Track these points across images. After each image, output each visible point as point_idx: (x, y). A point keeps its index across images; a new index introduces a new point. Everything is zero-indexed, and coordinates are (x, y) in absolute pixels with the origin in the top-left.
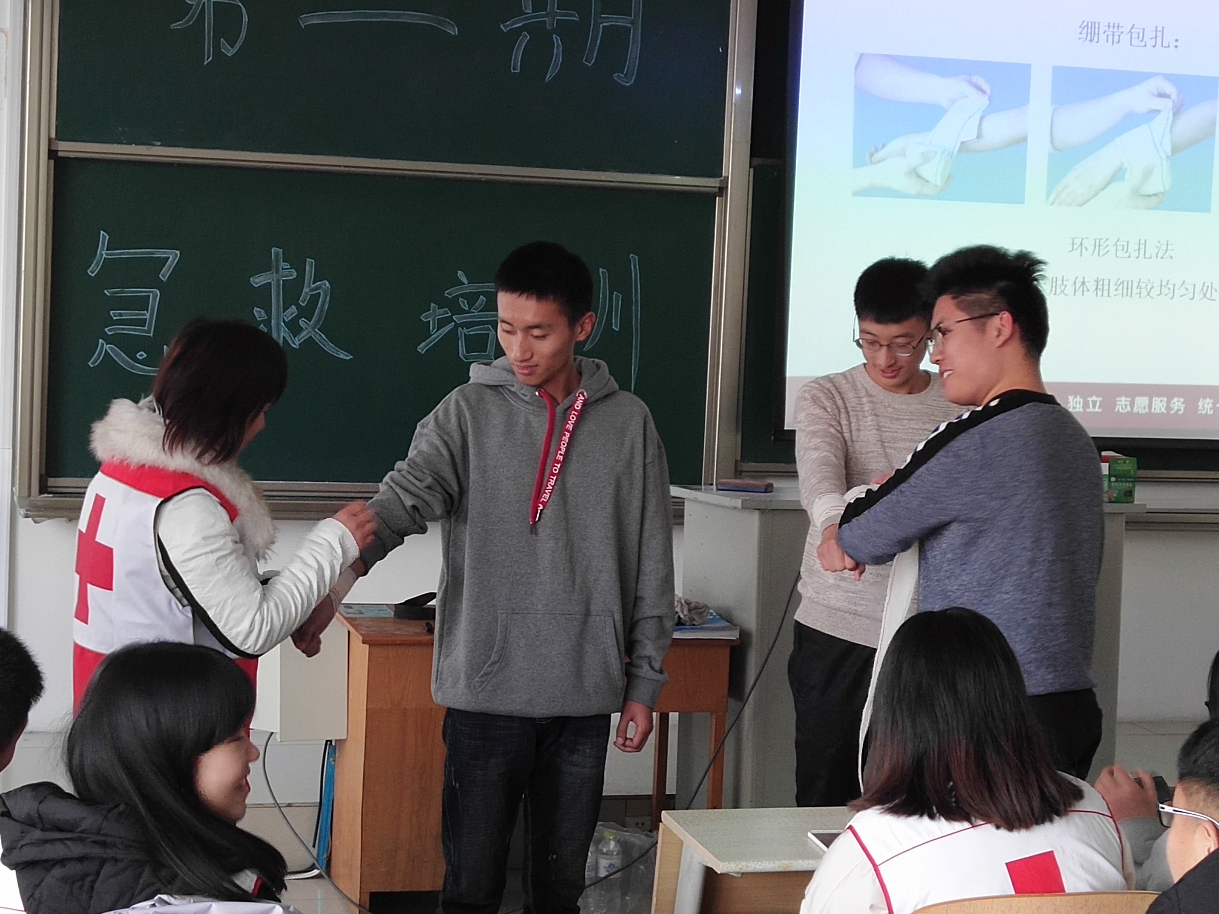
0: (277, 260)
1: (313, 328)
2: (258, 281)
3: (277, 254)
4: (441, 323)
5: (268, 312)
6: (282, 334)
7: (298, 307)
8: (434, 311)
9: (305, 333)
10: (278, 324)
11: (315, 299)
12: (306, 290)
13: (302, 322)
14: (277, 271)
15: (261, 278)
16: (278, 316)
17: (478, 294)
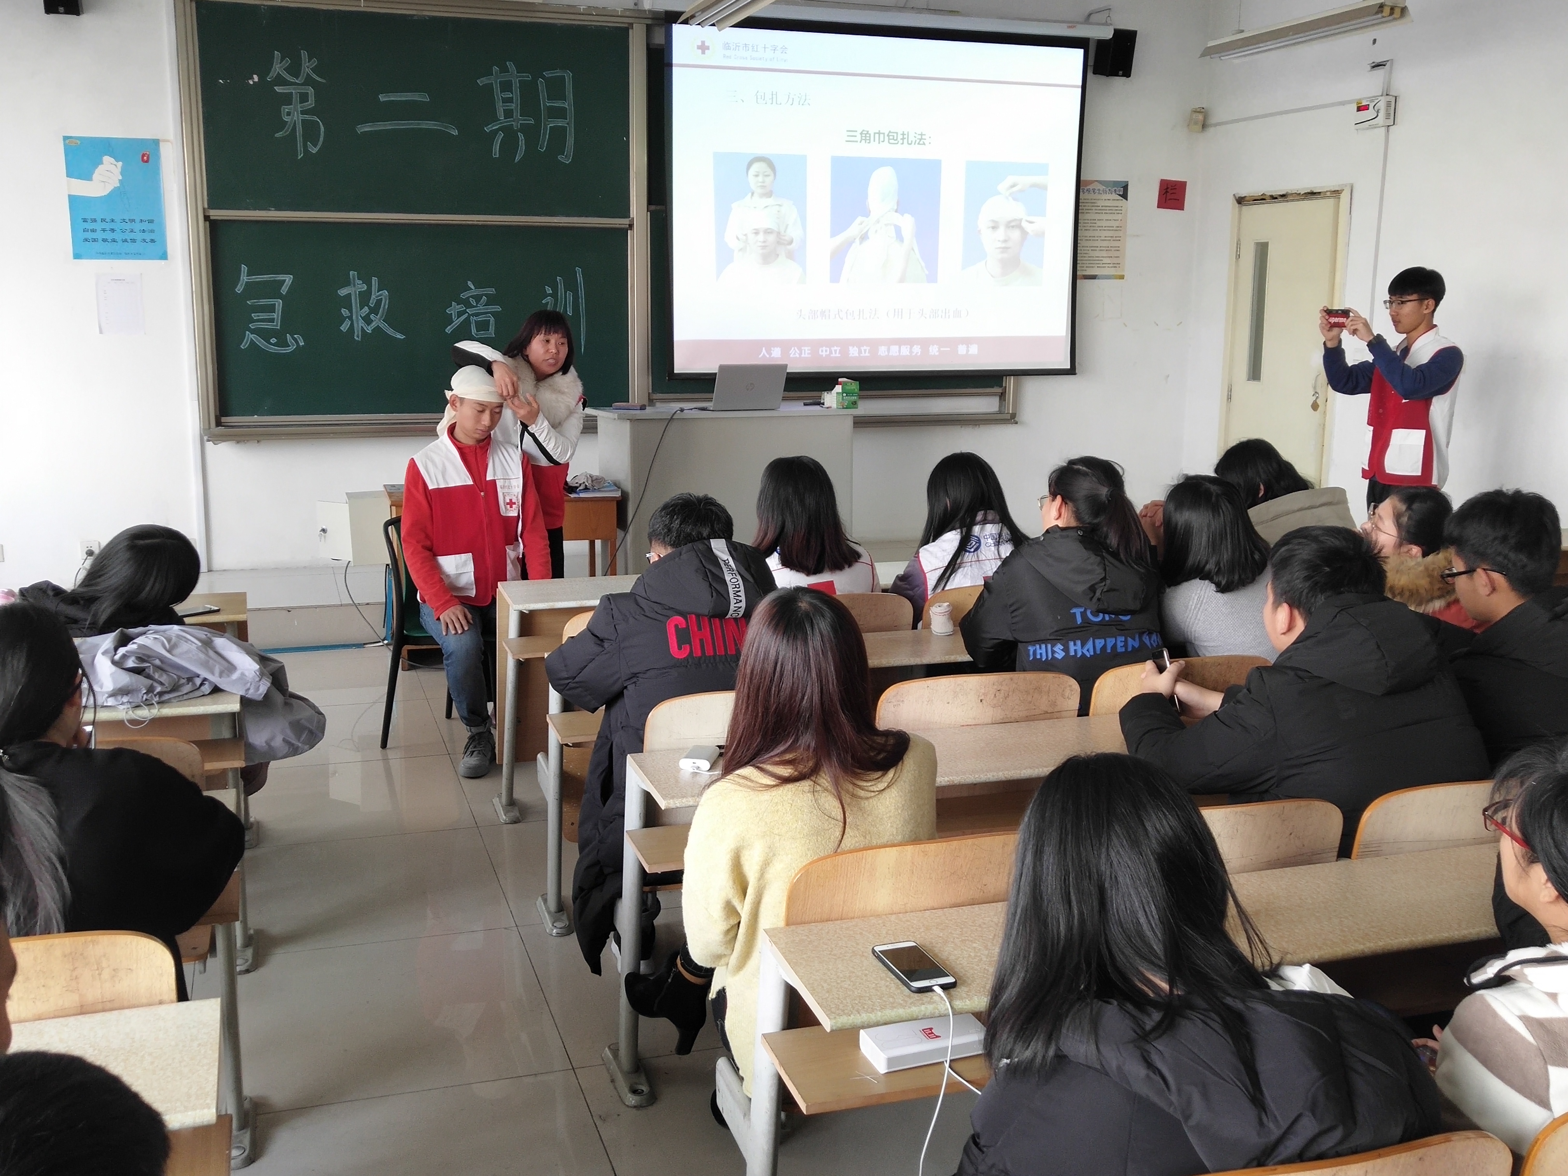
0: (354, 278)
1: (380, 320)
2: (343, 292)
3: (354, 275)
4: (460, 314)
5: (351, 311)
6: (360, 325)
7: (369, 307)
8: (455, 307)
9: (374, 323)
10: (357, 318)
11: (379, 302)
12: (373, 297)
13: (372, 316)
14: (354, 286)
15: (345, 291)
16: (357, 312)
17: (483, 295)
